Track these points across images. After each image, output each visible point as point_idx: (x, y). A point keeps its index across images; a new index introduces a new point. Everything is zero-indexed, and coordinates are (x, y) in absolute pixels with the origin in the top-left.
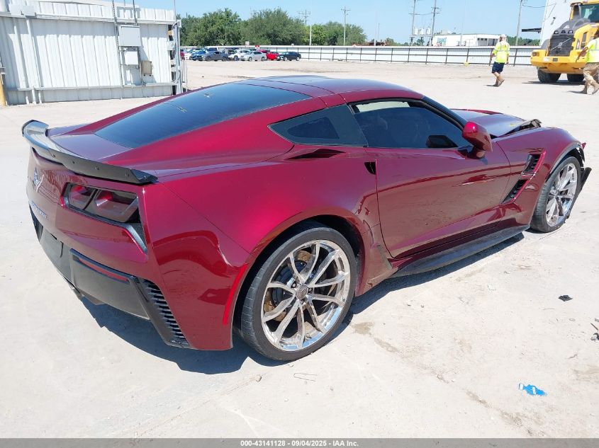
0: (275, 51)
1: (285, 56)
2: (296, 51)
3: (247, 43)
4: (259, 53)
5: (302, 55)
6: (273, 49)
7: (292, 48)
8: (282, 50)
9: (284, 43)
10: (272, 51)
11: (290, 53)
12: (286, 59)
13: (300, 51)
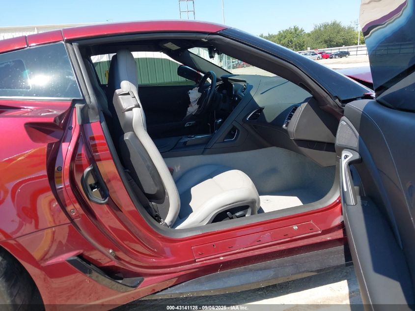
0: (330, 52)
1: (336, 55)
2: (346, 50)
3: (309, 48)
4: (316, 54)
5: (351, 53)
6: (328, 51)
7: (344, 49)
8: (334, 50)
9: (337, 45)
10: (326, 52)
11: (341, 52)
12: (337, 57)
13: (349, 50)
